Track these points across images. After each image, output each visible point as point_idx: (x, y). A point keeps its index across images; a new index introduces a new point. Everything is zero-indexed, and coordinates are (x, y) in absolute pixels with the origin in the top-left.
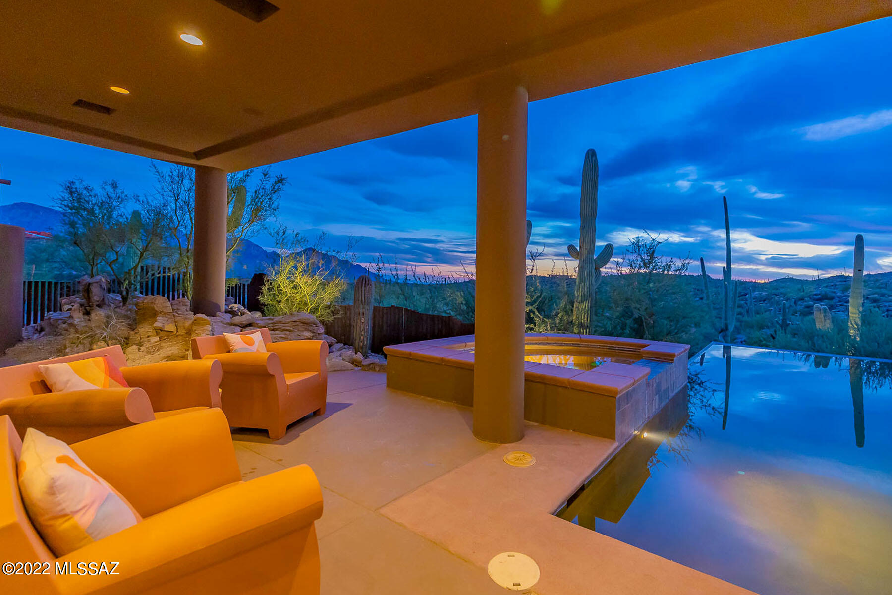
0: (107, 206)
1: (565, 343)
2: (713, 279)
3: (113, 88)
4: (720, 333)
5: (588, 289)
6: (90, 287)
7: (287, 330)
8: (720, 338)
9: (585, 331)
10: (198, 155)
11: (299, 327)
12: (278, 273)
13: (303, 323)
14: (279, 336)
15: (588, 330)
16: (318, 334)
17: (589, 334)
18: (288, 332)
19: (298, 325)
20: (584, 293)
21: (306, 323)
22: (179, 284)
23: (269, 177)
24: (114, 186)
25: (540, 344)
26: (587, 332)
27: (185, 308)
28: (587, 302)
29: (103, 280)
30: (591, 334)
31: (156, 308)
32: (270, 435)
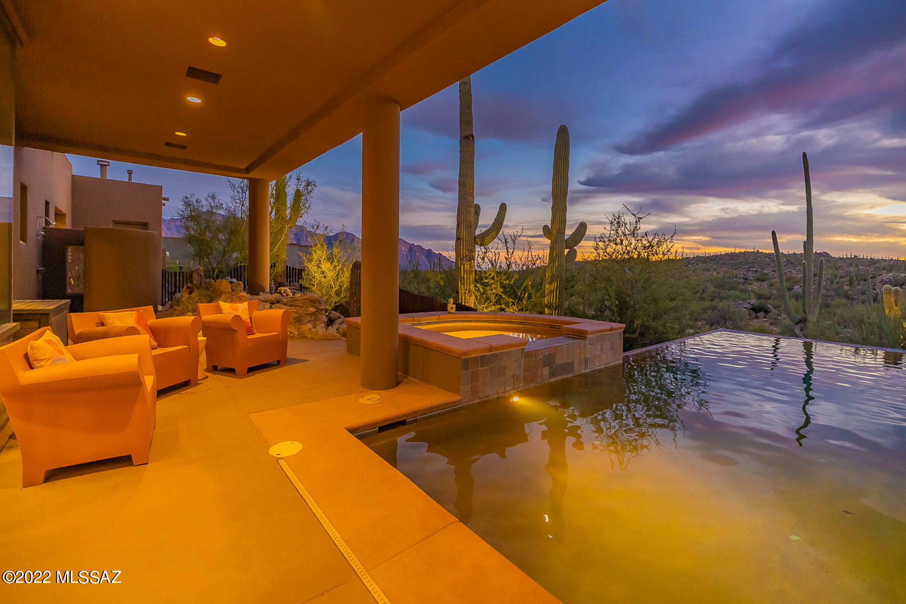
0: (210, 213)
1: (512, 322)
2: (834, 258)
3: (177, 133)
4: (797, 324)
5: (557, 270)
6: (193, 274)
7: (298, 306)
8: (797, 330)
9: (554, 312)
10: (247, 170)
11: (308, 304)
12: (310, 261)
13: (310, 300)
14: (292, 310)
15: (557, 311)
16: (321, 309)
17: (558, 315)
18: (299, 308)
19: (306, 302)
20: (553, 273)
21: (312, 301)
22: (245, 271)
23: (301, 181)
24: (213, 197)
25: (489, 322)
26: (556, 313)
27: (240, 289)
28: (556, 282)
29: (201, 268)
30: (561, 316)
31: (222, 289)
32: (236, 372)
